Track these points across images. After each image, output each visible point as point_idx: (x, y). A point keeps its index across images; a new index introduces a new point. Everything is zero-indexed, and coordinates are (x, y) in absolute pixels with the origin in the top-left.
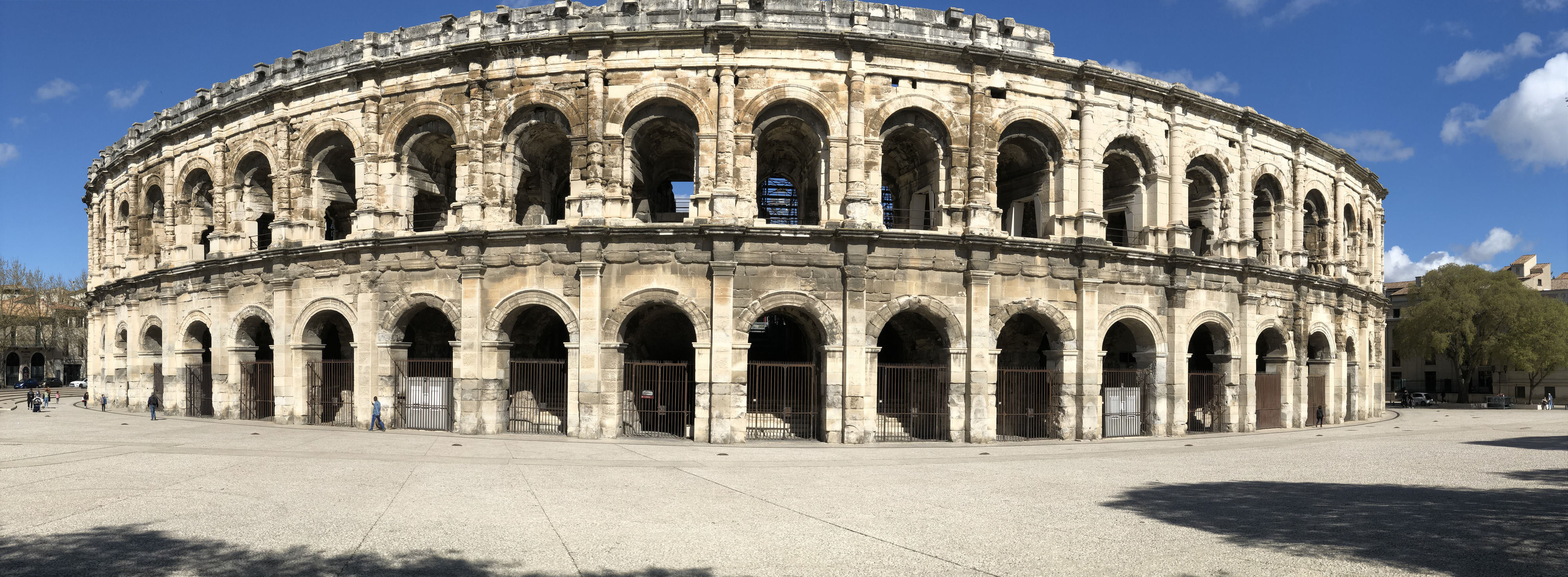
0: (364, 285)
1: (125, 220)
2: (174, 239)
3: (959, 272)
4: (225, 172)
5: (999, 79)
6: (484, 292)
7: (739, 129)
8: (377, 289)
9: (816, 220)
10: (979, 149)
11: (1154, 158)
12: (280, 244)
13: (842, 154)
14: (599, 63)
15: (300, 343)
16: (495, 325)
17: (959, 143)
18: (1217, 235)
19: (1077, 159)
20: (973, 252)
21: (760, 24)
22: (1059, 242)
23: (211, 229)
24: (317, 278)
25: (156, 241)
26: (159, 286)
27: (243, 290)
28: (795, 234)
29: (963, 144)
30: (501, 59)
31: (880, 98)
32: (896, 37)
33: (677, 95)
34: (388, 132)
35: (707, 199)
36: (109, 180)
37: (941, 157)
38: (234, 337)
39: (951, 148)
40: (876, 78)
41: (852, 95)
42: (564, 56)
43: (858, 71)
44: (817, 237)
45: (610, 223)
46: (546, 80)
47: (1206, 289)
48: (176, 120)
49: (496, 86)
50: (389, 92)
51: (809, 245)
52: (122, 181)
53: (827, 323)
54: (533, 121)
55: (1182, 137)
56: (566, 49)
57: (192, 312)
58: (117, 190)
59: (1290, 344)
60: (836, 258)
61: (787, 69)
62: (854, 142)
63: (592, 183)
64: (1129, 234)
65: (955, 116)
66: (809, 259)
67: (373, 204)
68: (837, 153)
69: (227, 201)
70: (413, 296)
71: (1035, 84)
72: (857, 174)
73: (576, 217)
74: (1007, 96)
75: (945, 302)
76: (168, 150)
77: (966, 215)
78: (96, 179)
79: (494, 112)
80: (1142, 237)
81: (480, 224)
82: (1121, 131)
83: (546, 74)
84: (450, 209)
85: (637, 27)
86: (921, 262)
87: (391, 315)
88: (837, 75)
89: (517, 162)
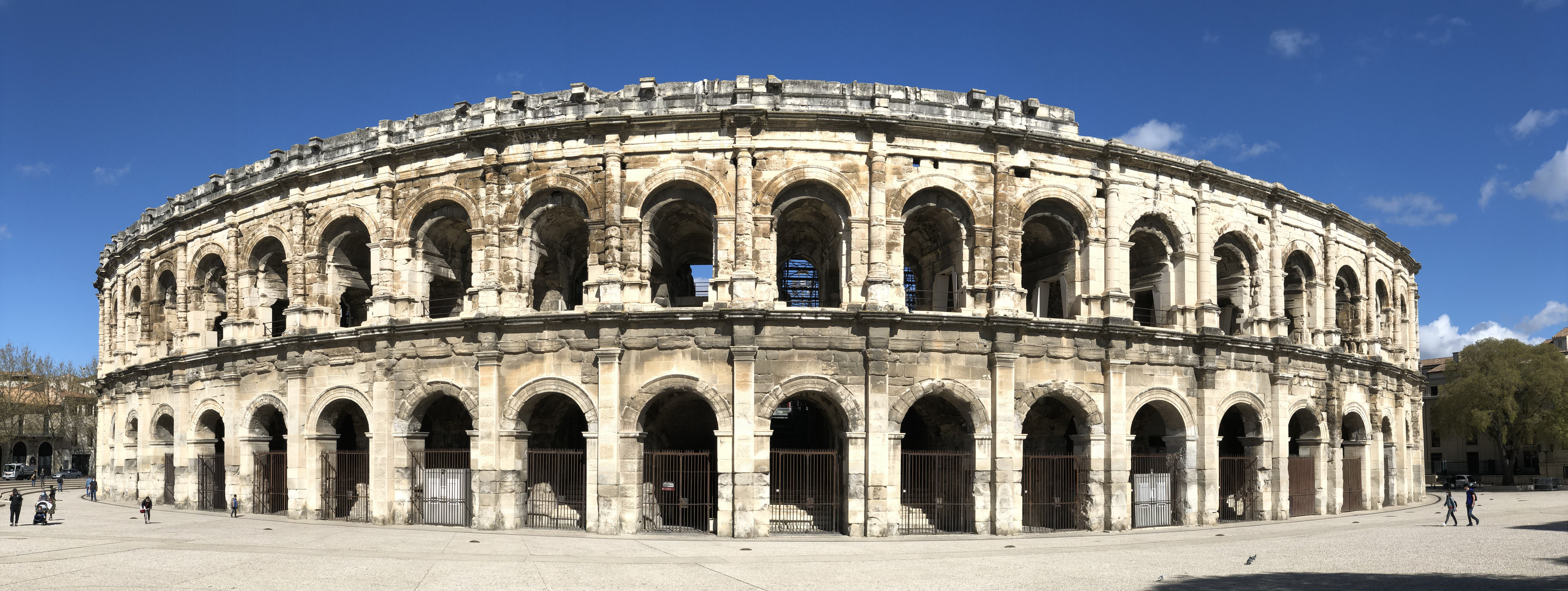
0: (379, 373)
1: (137, 306)
2: (187, 325)
3: (983, 354)
4: (237, 258)
5: (1023, 158)
6: (501, 379)
7: (758, 210)
8: (392, 377)
9: (838, 303)
10: (1003, 228)
11: (1181, 235)
12: (294, 331)
13: (863, 235)
14: (616, 147)
15: (314, 433)
16: (513, 412)
17: (983, 223)
18: (1247, 313)
19: (1102, 238)
20: (998, 334)
21: (778, 106)
22: (1086, 323)
23: (224, 315)
24: (332, 366)
25: (168, 327)
26: (171, 373)
27: (257, 378)
28: (816, 316)
29: (987, 224)
30: (516, 143)
31: (901, 178)
32: (917, 118)
33: (694, 178)
34: (403, 217)
35: (727, 282)
36: (121, 266)
37: (964, 237)
38: (247, 426)
39: (974, 228)
40: (897, 158)
41: (874, 176)
42: (582, 141)
43: (880, 152)
44: (839, 320)
45: (629, 308)
46: (563, 165)
47: (1236, 369)
48: (189, 205)
49: (511, 171)
50: (404, 178)
51: (830, 328)
52: (134, 266)
53: (849, 408)
54: (550, 206)
55: (1209, 214)
56: (583, 134)
57: (205, 401)
58: (129, 275)
59: (1323, 426)
60: (858, 341)
61: (807, 150)
62: (876, 223)
63: (610, 267)
64: (1157, 313)
65: (978, 195)
66: (830, 343)
67: (389, 290)
68: (859, 234)
69: (240, 287)
70: (429, 384)
71: (1060, 162)
72: (878, 255)
73: (594, 303)
74: (1032, 175)
75: (969, 386)
76: (180, 235)
77: (990, 296)
78: (108, 264)
79: (510, 197)
80: (1170, 316)
81: (496, 309)
82: (1149, 209)
83: (563, 158)
84: (466, 294)
85: (654, 112)
86: (944, 344)
87: (407, 404)
88: (857, 156)
89: (534, 247)
